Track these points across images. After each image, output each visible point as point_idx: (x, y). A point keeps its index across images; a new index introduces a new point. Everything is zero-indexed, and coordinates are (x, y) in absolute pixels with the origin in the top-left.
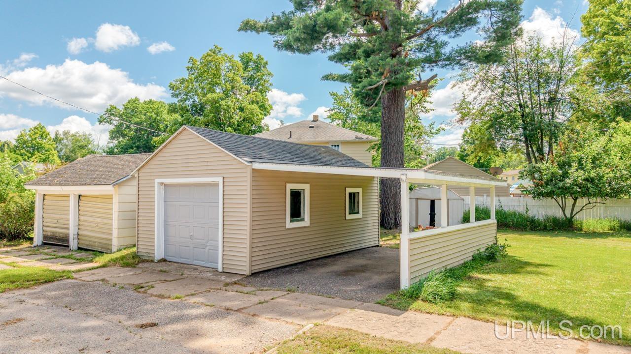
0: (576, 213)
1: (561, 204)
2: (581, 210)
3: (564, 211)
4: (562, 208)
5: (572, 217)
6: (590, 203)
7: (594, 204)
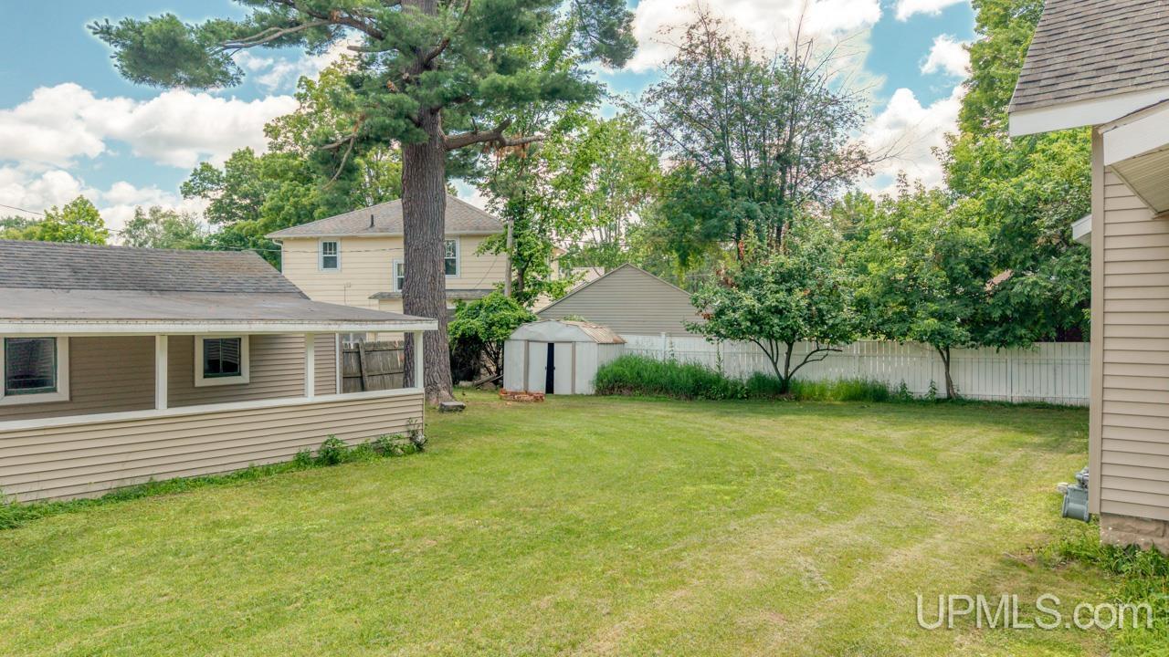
0: (797, 369)
1: (769, 351)
2: (805, 362)
3: (775, 364)
4: (772, 359)
5: (788, 378)
6: (818, 350)
7: (825, 352)
